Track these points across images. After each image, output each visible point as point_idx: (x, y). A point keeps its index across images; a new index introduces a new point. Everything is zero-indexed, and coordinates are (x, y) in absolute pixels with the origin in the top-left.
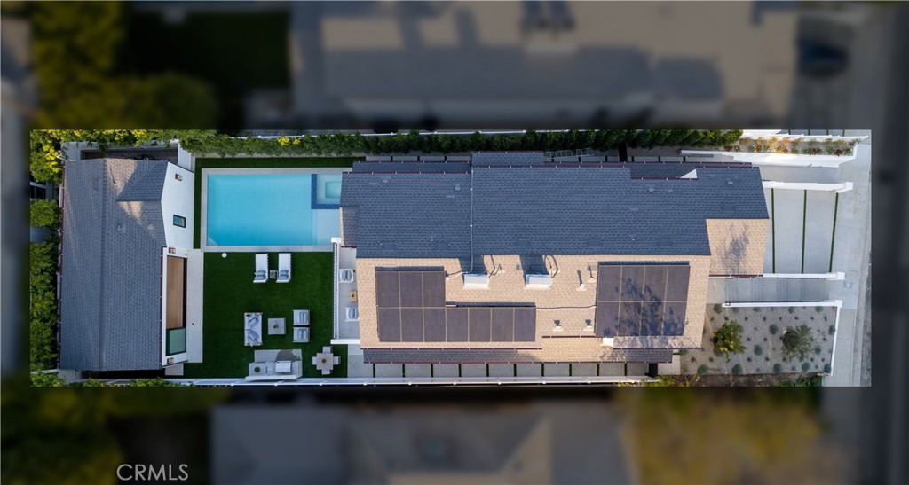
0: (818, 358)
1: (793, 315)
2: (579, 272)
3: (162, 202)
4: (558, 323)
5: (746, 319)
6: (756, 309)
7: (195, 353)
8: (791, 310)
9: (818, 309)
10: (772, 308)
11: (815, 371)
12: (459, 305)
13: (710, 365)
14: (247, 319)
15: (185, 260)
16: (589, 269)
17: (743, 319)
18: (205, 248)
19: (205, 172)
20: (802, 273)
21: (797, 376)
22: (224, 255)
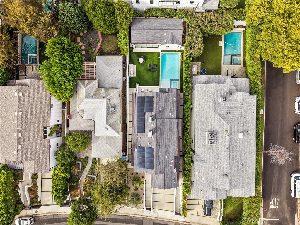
3: (172, 44)
4: (140, 138)
15: (158, 48)
18: (161, 53)
19: (180, 52)
22: (159, 58)
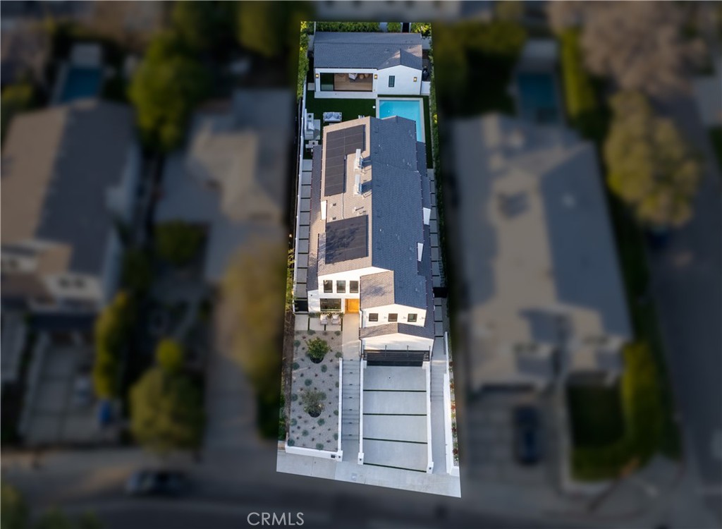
0: (299, 434)
1: (332, 414)
2: (362, 208)
3: (401, 66)
4: (335, 205)
5: (331, 375)
6: (337, 385)
7: (319, 95)
8: (336, 413)
9: (336, 437)
10: (338, 397)
11: (290, 431)
12: (345, 161)
13: (300, 348)
14: (339, 113)
15: (371, 91)
16: (364, 211)
17: (331, 373)
18: (378, 99)
19: (421, 100)
20: (364, 438)
21: (287, 414)
22: (374, 107)
